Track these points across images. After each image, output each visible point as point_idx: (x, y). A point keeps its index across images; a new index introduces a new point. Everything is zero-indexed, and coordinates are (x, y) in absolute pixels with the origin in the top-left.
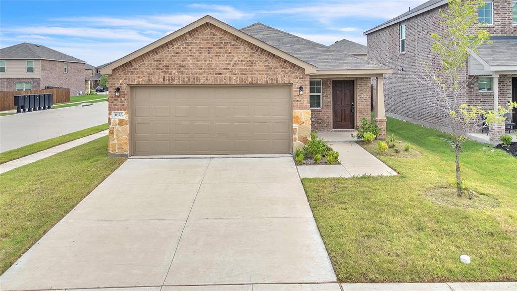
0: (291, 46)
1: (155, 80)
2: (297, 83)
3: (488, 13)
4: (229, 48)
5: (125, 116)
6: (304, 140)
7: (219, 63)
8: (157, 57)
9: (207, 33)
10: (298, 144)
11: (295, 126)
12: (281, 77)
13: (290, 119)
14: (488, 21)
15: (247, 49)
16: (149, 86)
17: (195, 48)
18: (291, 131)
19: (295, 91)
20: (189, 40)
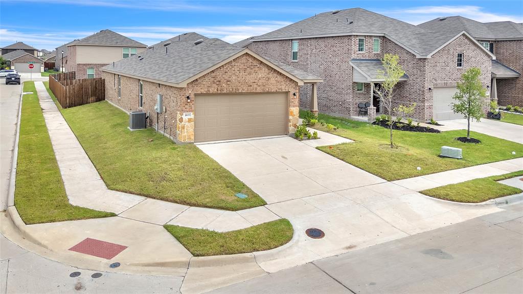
1: (212, 90)
2: (292, 91)
3: (363, 45)
4: (256, 69)
5: (192, 116)
6: (295, 126)
8: (213, 75)
9: (244, 59)
10: (291, 129)
11: (291, 117)
12: (284, 87)
13: (288, 113)
14: (364, 51)
15: (267, 70)
16: (208, 94)
17: (236, 69)
18: (288, 121)
19: (291, 96)
20: (233, 64)
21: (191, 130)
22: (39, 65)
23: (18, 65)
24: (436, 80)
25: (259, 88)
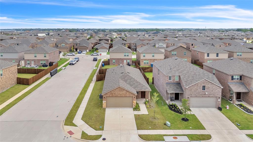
0: (133, 82)
1: (110, 96)
2: (134, 96)
3: (171, 78)
4: (123, 91)
5: (105, 102)
6: (135, 106)
7: (121, 93)
8: (111, 92)
9: (119, 88)
10: (134, 107)
11: (133, 103)
12: (131, 95)
13: (133, 102)
14: (171, 80)
15: (126, 91)
17: (117, 91)
18: (133, 104)
19: (134, 98)
20: (116, 89)
21: (105, 105)
22: (106, 49)
23: (101, 50)
24: (191, 95)
25: (123, 96)
